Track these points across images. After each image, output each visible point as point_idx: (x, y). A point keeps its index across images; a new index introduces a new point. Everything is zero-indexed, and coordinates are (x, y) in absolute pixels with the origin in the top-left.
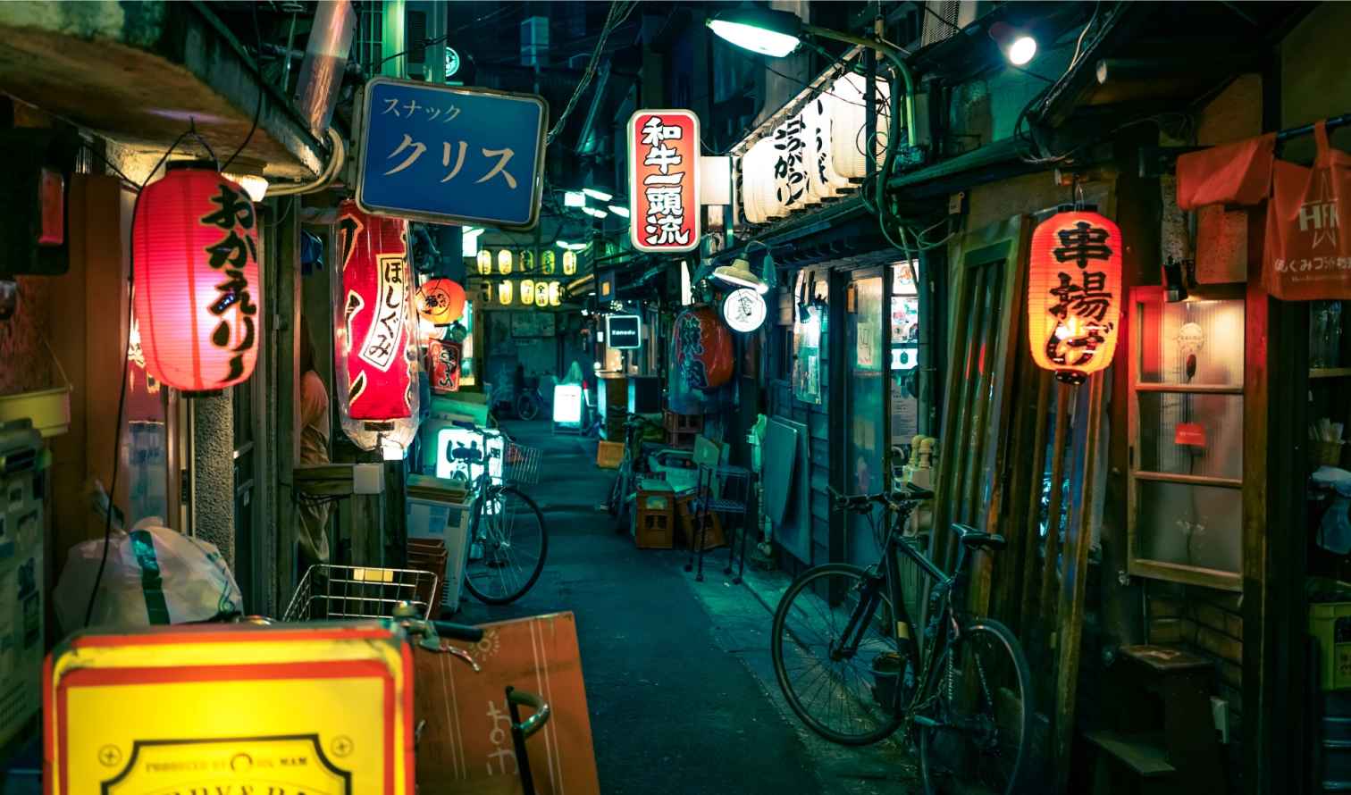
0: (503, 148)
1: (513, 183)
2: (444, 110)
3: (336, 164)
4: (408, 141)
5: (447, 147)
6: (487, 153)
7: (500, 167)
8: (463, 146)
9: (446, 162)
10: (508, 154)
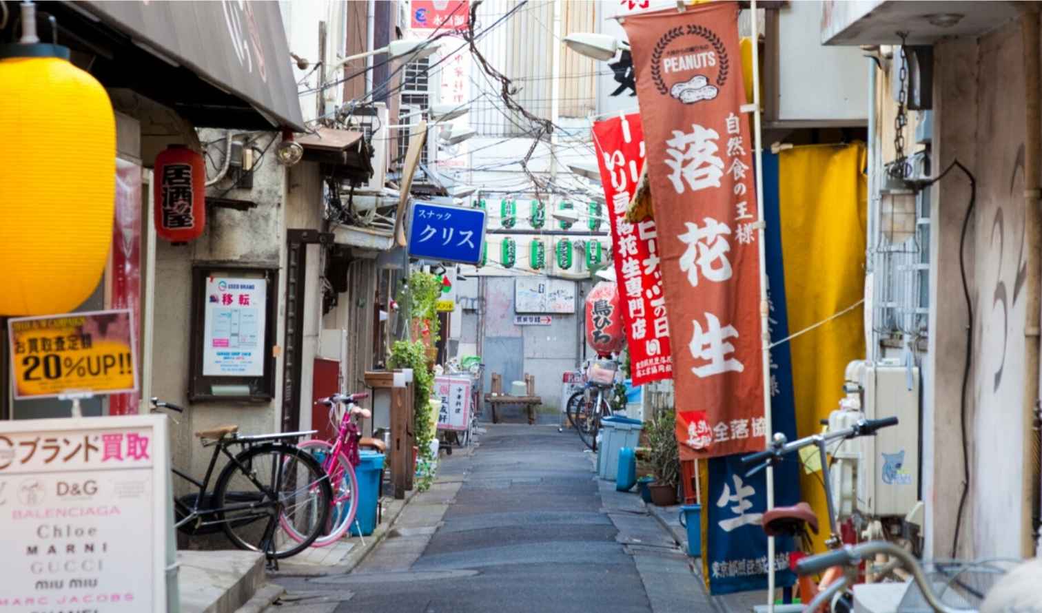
0: (468, 230)
1: (472, 245)
2: (444, 215)
3: (406, 235)
4: (428, 228)
5: (445, 230)
6: (462, 233)
7: (467, 239)
8: (452, 230)
9: (444, 236)
10: (470, 233)
